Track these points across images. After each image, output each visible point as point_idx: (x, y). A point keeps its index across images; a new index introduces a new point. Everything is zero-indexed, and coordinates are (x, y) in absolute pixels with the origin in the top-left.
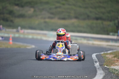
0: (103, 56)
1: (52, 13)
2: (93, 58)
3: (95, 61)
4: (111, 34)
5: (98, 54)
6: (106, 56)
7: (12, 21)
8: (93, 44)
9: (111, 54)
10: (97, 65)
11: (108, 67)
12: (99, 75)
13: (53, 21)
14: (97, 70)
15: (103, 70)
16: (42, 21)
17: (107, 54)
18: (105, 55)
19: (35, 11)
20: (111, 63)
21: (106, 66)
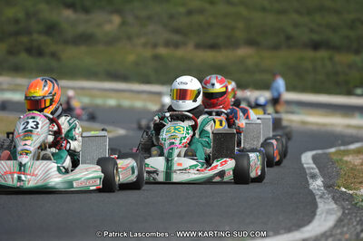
0: (335, 158)
1: (177, 31)
2: (305, 166)
3: (311, 173)
4: (359, 91)
5: (320, 152)
6: (345, 158)
7: (53, 55)
8: (304, 123)
9: (358, 152)
10: (317, 184)
11: (351, 192)
12: (323, 216)
13: (180, 53)
14: (318, 200)
15: (335, 200)
16: (148, 53)
17: (347, 153)
18: (340, 157)
19: (124, 23)
20: (359, 181)
21: (344, 189)
